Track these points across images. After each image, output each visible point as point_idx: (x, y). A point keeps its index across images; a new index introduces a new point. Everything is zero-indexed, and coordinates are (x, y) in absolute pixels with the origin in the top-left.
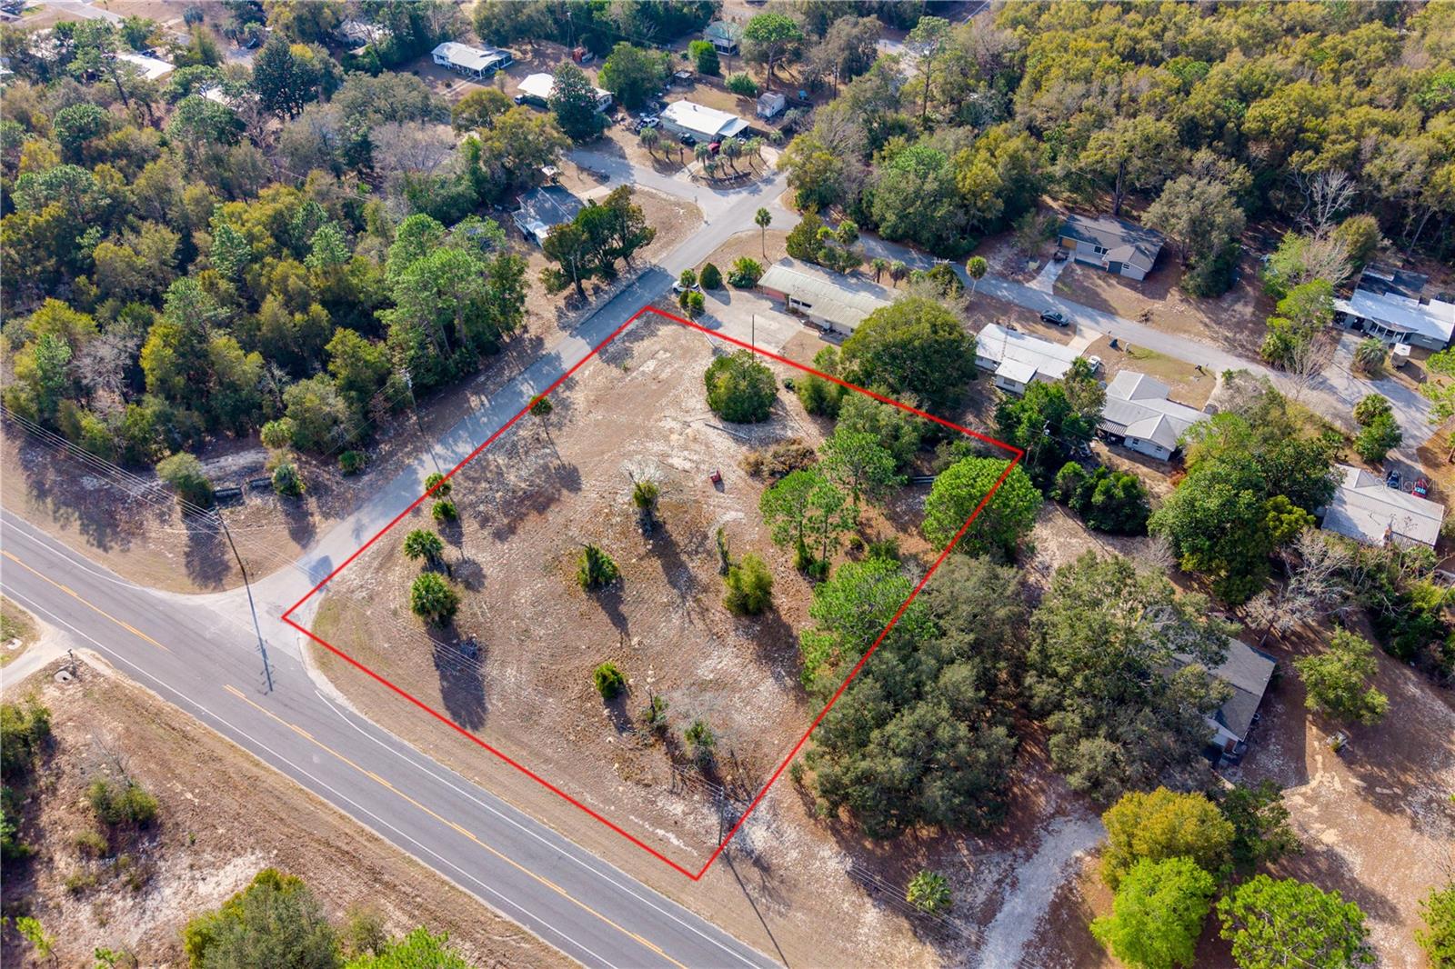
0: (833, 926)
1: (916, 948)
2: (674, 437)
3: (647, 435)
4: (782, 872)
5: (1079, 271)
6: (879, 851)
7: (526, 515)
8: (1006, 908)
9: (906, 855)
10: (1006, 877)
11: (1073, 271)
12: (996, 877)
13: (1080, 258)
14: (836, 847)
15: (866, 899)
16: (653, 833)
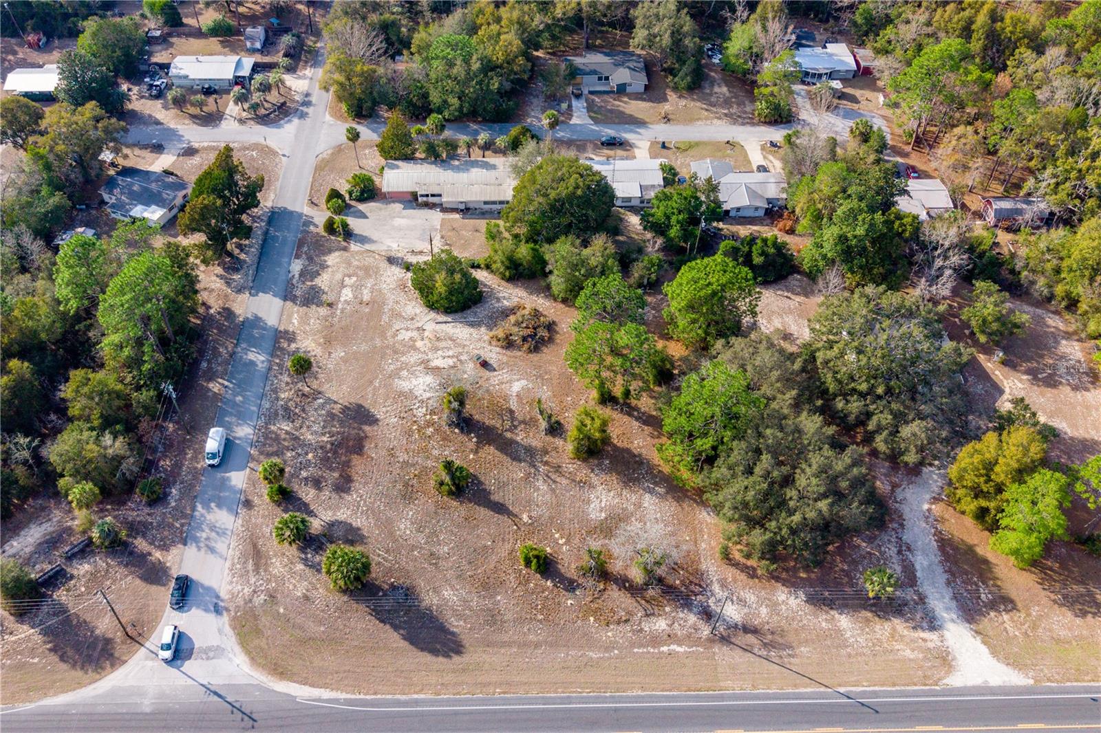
0: (829, 642)
1: (887, 625)
2: (419, 344)
3: (396, 352)
4: (767, 627)
5: (597, 100)
6: (813, 576)
7: (349, 461)
8: (918, 567)
9: (831, 568)
10: (901, 546)
11: (593, 101)
12: (895, 550)
13: (591, 89)
14: (786, 590)
15: (832, 612)
16: (660, 653)
